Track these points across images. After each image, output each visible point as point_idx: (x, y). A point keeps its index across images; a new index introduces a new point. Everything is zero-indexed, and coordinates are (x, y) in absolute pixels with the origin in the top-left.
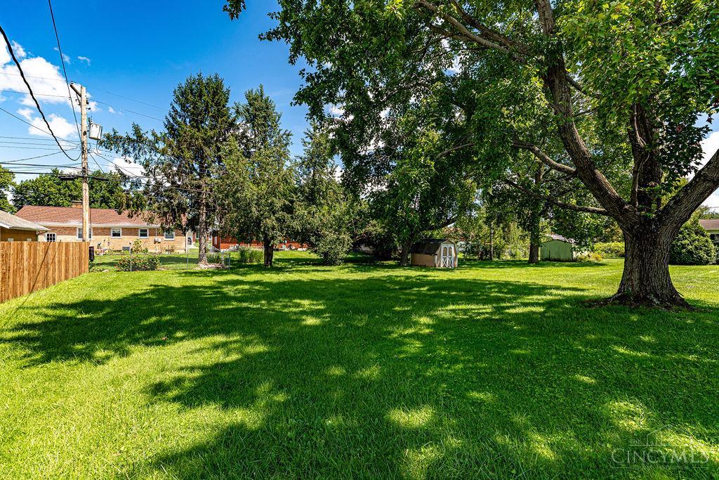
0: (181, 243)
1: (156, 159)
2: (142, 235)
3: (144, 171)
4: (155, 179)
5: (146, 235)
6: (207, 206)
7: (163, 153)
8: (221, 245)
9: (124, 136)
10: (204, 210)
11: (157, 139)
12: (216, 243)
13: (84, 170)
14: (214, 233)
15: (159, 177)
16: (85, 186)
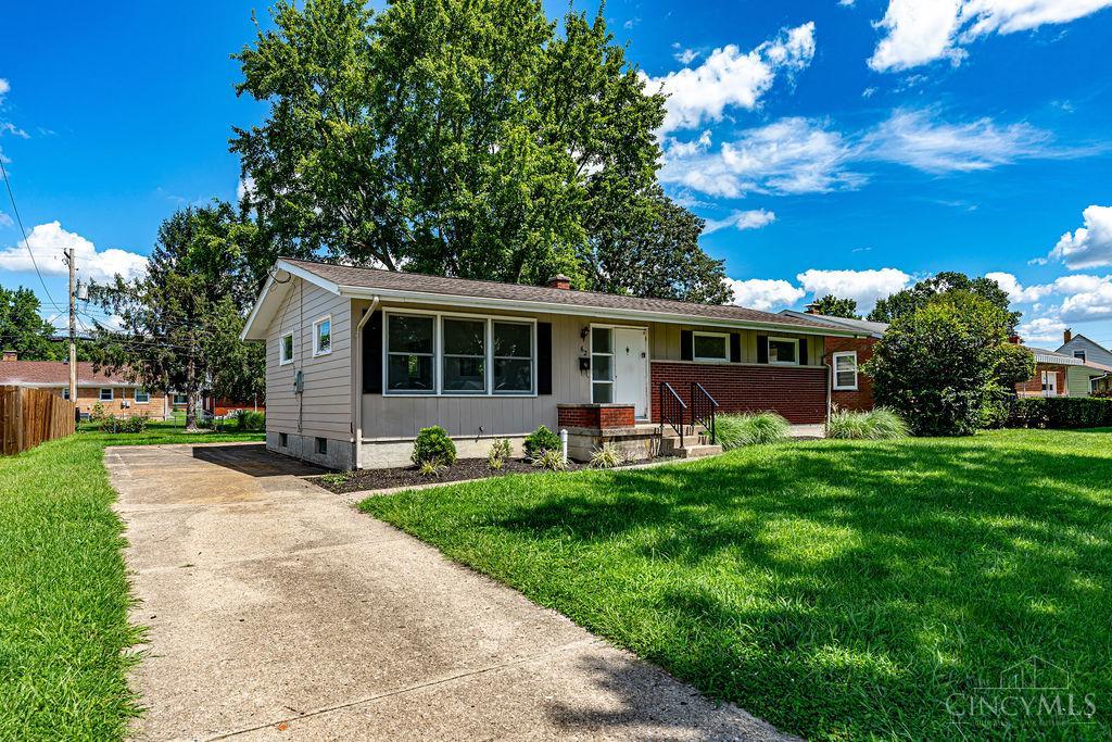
0: (158, 408)
1: (137, 308)
2: (104, 397)
3: (124, 323)
4: (136, 332)
5: (109, 397)
6: (196, 360)
7: (146, 301)
8: (216, 410)
9: (104, 286)
10: (192, 366)
11: (139, 287)
12: (208, 407)
13: (72, 331)
14: (205, 394)
15: (140, 330)
16: (73, 347)
